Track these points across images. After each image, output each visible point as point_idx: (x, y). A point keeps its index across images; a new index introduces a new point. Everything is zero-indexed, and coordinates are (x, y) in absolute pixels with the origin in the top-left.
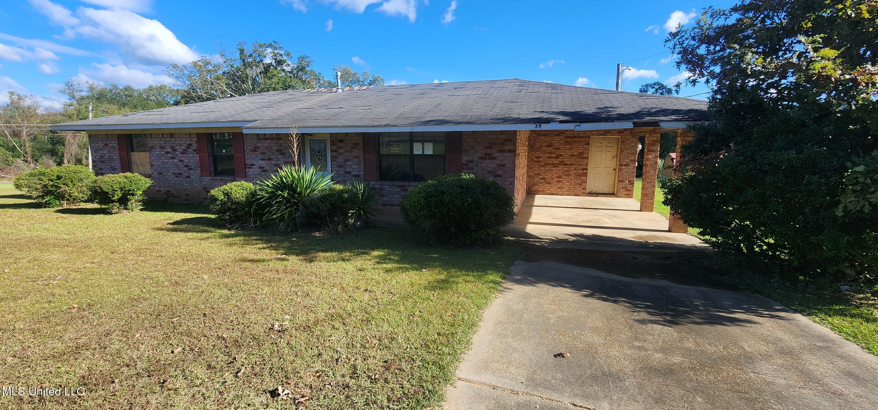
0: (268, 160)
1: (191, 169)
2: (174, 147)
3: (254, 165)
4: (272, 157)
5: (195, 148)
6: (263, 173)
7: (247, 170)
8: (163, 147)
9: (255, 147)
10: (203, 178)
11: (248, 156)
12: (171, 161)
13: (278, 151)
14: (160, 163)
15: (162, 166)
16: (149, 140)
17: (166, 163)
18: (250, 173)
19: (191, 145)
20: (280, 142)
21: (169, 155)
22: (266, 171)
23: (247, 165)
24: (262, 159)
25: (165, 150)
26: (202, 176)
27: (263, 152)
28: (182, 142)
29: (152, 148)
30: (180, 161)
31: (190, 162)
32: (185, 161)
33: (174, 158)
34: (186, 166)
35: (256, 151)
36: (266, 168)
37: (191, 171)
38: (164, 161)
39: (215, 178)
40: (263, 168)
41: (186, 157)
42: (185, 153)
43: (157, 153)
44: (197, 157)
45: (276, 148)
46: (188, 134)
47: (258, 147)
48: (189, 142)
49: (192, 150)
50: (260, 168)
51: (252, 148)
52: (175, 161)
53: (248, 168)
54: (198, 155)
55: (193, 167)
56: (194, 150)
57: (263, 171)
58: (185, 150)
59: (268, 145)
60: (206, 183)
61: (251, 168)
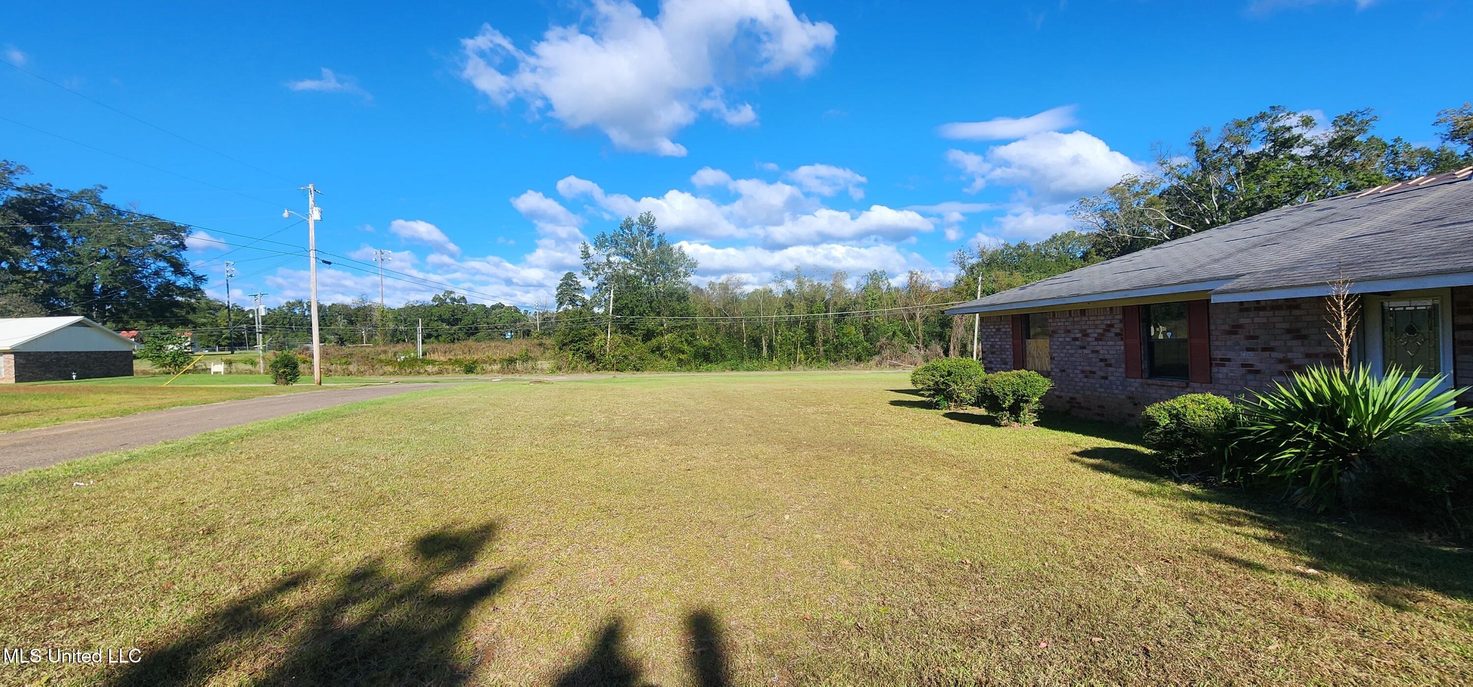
0: (1264, 349)
1: (1110, 365)
2: (1085, 330)
3: (1229, 360)
4: (1272, 344)
5: (1118, 331)
6: (1250, 377)
7: (1215, 369)
8: (1069, 331)
9: (1233, 326)
10: (1128, 380)
11: (1217, 343)
12: (1080, 351)
13: (1288, 331)
14: (1064, 355)
15: (1066, 359)
16: (1051, 321)
17: (1072, 355)
18: (1220, 376)
19: (1111, 326)
20: (1296, 312)
21: (1077, 343)
22: (1257, 372)
23: (1215, 359)
24: (1248, 349)
25: (1073, 336)
26: (1127, 377)
27: (1252, 334)
28: (1098, 322)
29: (1054, 332)
30: (1093, 352)
31: (1108, 353)
32: (1101, 352)
33: (1084, 348)
34: (1101, 360)
35: (1236, 333)
36: (1258, 366)
37: (1110, 369)
38: (1070, 351)
39: (1150, 381)
40: (1251, 365)
41: (1103, 346)
42: (1101, 340)
43: (1061, 339)
44: (1120, 346)
45: (1287, 326)
46: (1108, 309)
47: (1241, 326)
48: (1109, 322)
49: (1112, 334)
50: (1243, 366)
51: (1227, 327)
52: (1085, 351)
53: (1217, 365)
54: (1122, 343)
55: (1113, 361)
56: (1117, 334)
57: (1250, 372)
58: (1102, 335)
59: (1265, 320)
60: (1133, 389)
61: (1224, 365)
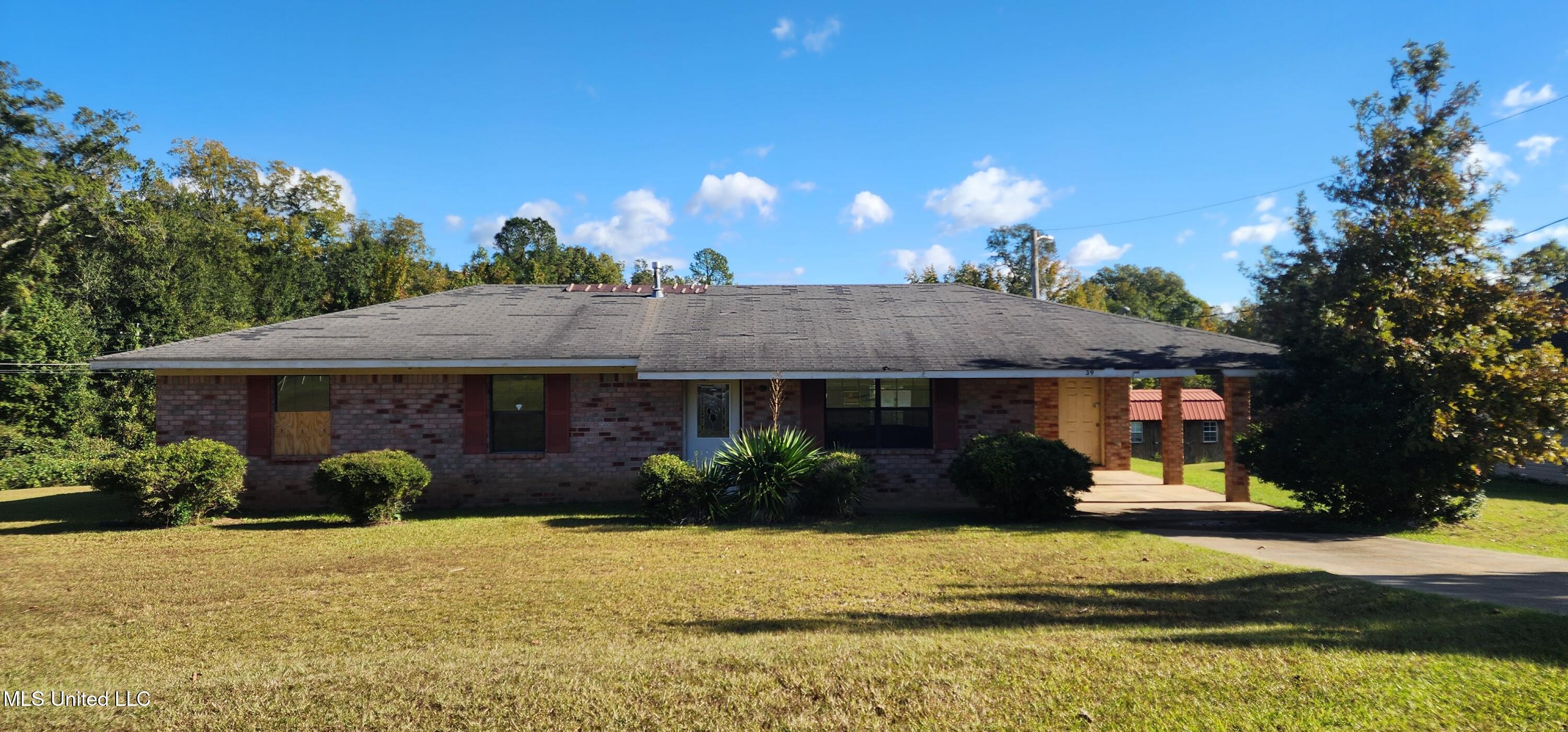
0: (620, 420)
1: (440, 441)
2: (400, 401)
3: (588, 430)
4: (627, 415)
5: (455, 402)
6: (606, 444)
7: (573, 439)
8: (372, 401)
9: (593, 400)
10: (466, 456)
11: (577, 415)
12: (390, 426)
13: (641, 404)
14: (360, 432)
15: (362, 437)
16: (338, 387)
17: (373, 431)
18: (579, 445)
19: (445, 396)
20: (648, 389)
21: (386, 416)
22: (614, 439)
23: (574, 430)
24: (606, 420)
25: (378, 407)
26: (465, 453)
27: (610, 406)
28: (423, 391)
29: (341, 402)
30: (412, 426)
31: (438, 428)
32: (426, 426)
33: (399, 422)
34: (425, 436)
35: (595, 405)
36: (614, 433)
37: (440, 446)
38: (370, 427)
39: (492, 456)
40: (609, 434)
41: (430, 419)
42: (427, 412)
43: (354, 412)
44: (458, 419)
45: (639, 400)
46: (440, 377)
47: (600, 400)
48: (441, 392)
49: (446, 406)
50: (601, 434)
51: (587, 400)
52: (399, 426)
53: (576, 435)
54: (460, 415)
55: (445, 437)
56: (452, 406)
57: (607, 439)
58: (428, 406)
59: (622, 395)
60: (474, 466)
61: (583, 435)
